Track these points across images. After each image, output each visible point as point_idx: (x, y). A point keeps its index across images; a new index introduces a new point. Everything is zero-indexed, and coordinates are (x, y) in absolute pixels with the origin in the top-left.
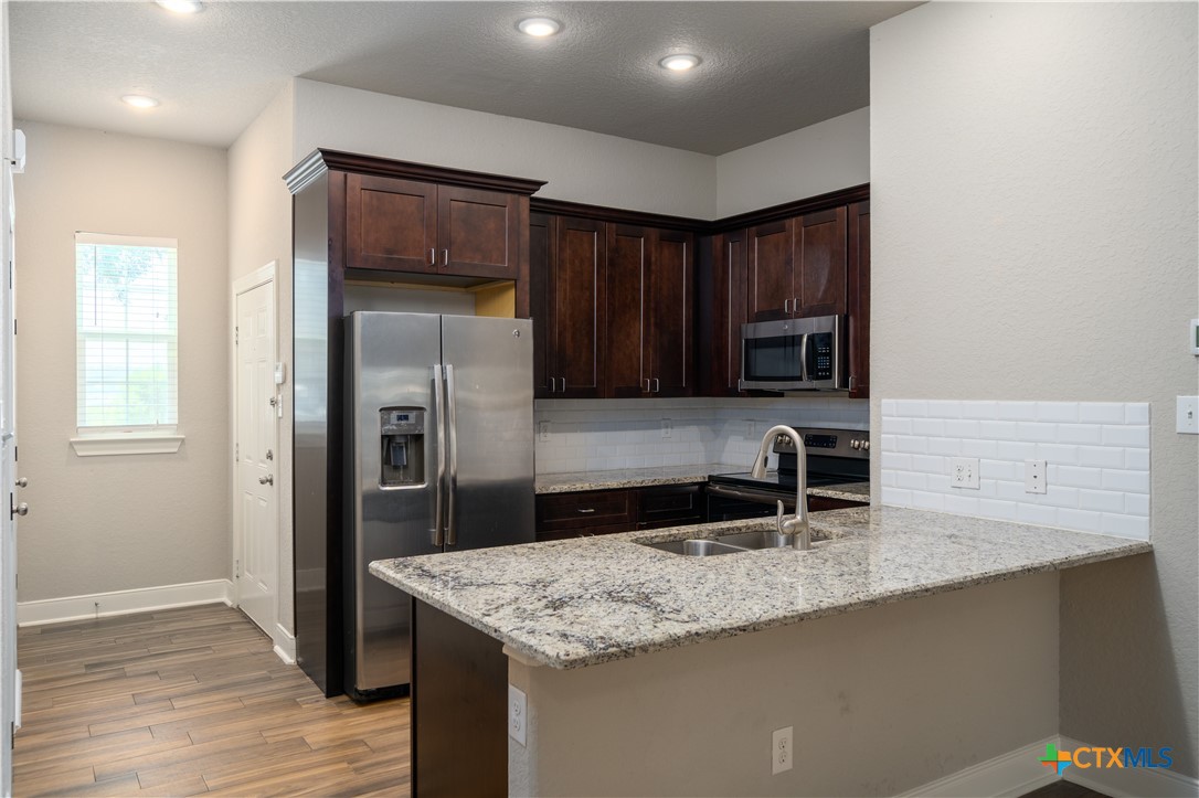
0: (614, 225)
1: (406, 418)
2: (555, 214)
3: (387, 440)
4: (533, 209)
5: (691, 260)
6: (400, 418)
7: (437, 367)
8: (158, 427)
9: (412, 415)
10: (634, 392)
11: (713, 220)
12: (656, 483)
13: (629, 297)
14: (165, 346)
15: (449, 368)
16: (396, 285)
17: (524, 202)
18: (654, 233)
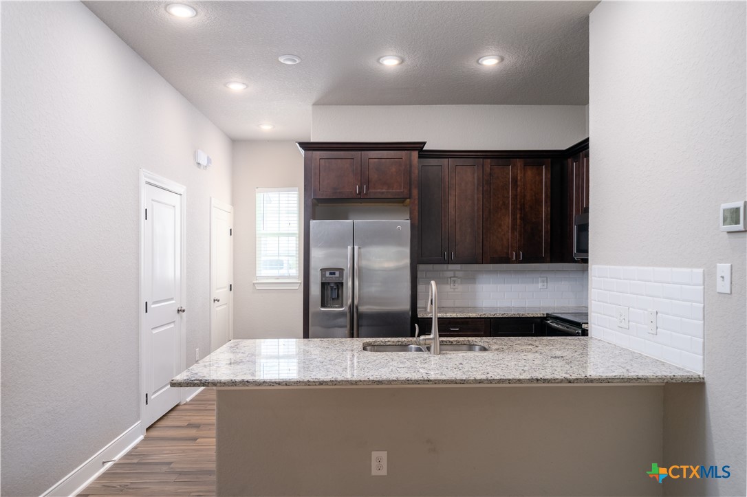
0: (489, 160)
1: (334, 274)
2: (448, 158)
3: (324, 285)
4: (420, 157)
5: (549, 176)
6: (331, 274)
7: (350, 248)
8: (289, 277)
9: (337, 274)
10: (506, 260)
11: (565, 149)
12: (505, 316)
13: (501, 203)
14: (294, 238)
15: (356, 247)
16: (363, 204)
17: (415, 154)
18: (519, 163)
